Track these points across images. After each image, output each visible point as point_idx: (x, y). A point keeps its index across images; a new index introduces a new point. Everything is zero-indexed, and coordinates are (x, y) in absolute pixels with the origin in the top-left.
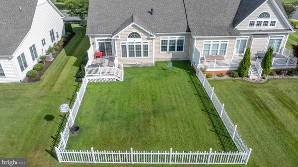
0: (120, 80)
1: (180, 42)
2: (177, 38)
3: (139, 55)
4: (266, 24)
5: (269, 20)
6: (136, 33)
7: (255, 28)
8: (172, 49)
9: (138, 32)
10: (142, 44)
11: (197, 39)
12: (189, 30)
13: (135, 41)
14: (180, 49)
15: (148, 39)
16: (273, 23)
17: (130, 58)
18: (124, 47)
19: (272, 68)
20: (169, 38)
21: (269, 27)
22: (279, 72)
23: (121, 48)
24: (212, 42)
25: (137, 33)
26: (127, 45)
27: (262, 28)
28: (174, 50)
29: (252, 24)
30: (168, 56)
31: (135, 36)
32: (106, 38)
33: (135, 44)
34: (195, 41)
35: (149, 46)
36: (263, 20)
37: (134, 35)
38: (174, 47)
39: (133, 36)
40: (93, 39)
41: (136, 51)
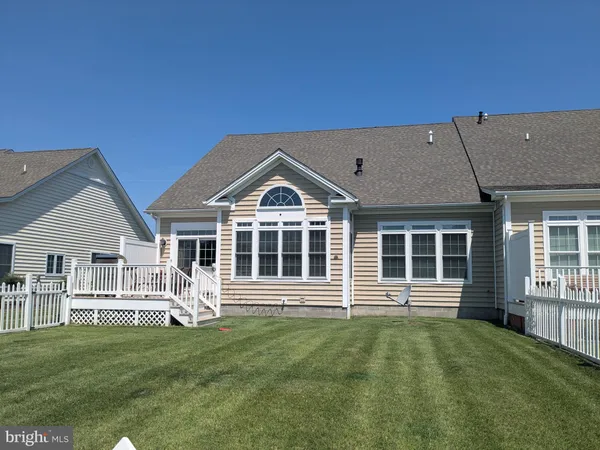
1: (457, 242)
2: (438, 229)
6: (286, 190)
8: (423, 268)
9: (294, 188)
10: (305, 230)
17: (264, 279)
18: (244, 239)
20: (410, 229)
23: (234, 243)
25: (290, 191)
26: (256, 230)
28: (433, 274)
31: (284, 198)
33: (280, 229)
35: (328, 236)
37: (280, 197)
38: (431, 261)
39: (277, 198)
40: (165, 228)
41: (282, 253)
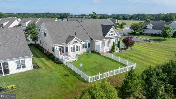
0: (76, 60)
1: (89, 44)
2: (88, 43)
3: (77, 50)
4: (113, 34)
5: (113, 33)
6: (76, 41)
7: (110, 36)
8: (86, 47)
10: (78, 46)
11: (97, 41)
12: (91, 39)
13: (76, 45)
14: (89, 47)
15: (80, 43)
16: (115, 34)
17: (74, 52)
18: (72, 48)
19: (121, 48)
20: (85, 43)
21: (114, 36)
22: (122, 49)
23: (70, 48)
24: (101, 42)
26: (73, 47)
27: (112, 36)
28: (87, 47)
29: (109, 35)
30: (85, 50)
32: (62, 45)
33: (76, 46)
34: (96, 42)
35: (80, 46)
36: (112, 33)
37: (75, 42)
38: (87, 46)
40: (56, 46)
41: (76, 49)
